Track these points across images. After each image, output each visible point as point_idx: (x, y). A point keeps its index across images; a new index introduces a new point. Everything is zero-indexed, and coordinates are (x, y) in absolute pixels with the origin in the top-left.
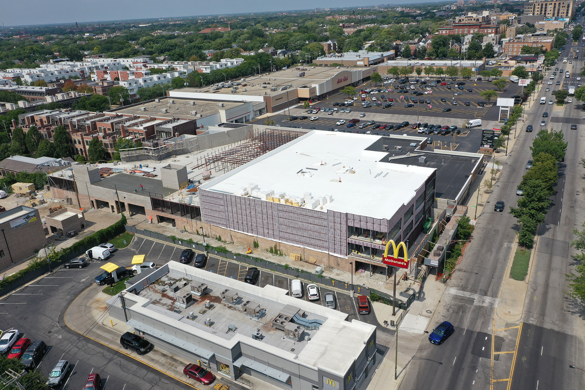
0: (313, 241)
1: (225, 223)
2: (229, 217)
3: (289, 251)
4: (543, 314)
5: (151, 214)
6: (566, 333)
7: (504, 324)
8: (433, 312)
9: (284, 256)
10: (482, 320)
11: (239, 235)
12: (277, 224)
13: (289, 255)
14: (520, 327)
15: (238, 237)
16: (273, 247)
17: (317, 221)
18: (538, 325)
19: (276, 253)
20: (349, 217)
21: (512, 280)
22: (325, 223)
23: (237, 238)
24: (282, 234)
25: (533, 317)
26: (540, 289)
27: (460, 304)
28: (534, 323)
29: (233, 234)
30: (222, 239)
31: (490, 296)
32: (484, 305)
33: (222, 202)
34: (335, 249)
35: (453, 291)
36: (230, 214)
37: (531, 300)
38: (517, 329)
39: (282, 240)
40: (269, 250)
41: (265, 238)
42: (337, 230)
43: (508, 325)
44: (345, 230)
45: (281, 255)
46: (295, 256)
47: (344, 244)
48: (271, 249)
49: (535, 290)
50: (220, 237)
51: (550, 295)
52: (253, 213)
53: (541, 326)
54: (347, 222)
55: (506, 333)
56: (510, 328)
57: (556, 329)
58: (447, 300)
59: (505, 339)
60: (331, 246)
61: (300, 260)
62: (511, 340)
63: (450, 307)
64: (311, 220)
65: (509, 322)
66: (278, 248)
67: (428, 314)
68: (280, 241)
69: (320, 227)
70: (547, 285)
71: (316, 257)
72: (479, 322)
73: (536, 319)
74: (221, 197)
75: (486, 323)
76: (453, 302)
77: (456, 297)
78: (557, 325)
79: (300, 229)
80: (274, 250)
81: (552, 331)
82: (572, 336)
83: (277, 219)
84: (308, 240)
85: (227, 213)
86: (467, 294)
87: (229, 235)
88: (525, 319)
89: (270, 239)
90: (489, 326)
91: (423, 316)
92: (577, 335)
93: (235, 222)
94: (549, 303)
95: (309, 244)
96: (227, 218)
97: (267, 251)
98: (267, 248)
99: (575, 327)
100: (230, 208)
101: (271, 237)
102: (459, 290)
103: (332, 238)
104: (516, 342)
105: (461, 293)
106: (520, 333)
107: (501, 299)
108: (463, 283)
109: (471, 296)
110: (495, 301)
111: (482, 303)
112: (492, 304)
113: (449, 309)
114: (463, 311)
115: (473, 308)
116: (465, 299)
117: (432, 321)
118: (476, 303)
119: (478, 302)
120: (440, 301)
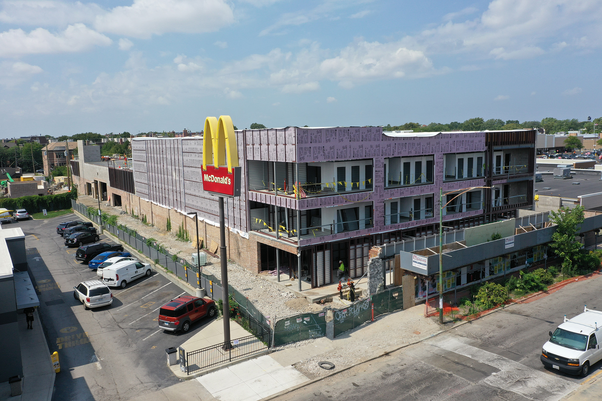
1: (148, 193)
3: (194, 231)
5: (110, 192)
8: (338, 369)
9: (189, 242)
11: (157, 211)
12: (183, 180)
15: (157, 214)
16: (181, 226)
19: (183, 236)
29: (153, 209)
32: (517, 390)
34: (234, 217)
35: (451, 344)
45: (187, 240)
47: (243, 205)
48: (180, 231)
50: (146, 217)
54: (245, 150)
58: (414, 356)
61: (200, 246)
63: (400, 371)
66: (184, 228)
76: (422, 364)
83: (182, 169)
86: (485, 357)
87: (151, 212)
91: (299, 370)
95: (211, 215)
97: (177, 235)
98: (177, 229)
101: (179, 207)
102: (471, 344)
105: (469, 352)
107: (588, 386)
108: (498, 333)
109: (493, 361)
110: (563, 388)
111: (514, 385)
112: (548, 392)
113: (392, 374)
114: (427, 388)
115: (468, 388)
116: (468, 365)
117: (310, 388)
118: (491, 380)
119: (503, 379)
120: (387, 354)
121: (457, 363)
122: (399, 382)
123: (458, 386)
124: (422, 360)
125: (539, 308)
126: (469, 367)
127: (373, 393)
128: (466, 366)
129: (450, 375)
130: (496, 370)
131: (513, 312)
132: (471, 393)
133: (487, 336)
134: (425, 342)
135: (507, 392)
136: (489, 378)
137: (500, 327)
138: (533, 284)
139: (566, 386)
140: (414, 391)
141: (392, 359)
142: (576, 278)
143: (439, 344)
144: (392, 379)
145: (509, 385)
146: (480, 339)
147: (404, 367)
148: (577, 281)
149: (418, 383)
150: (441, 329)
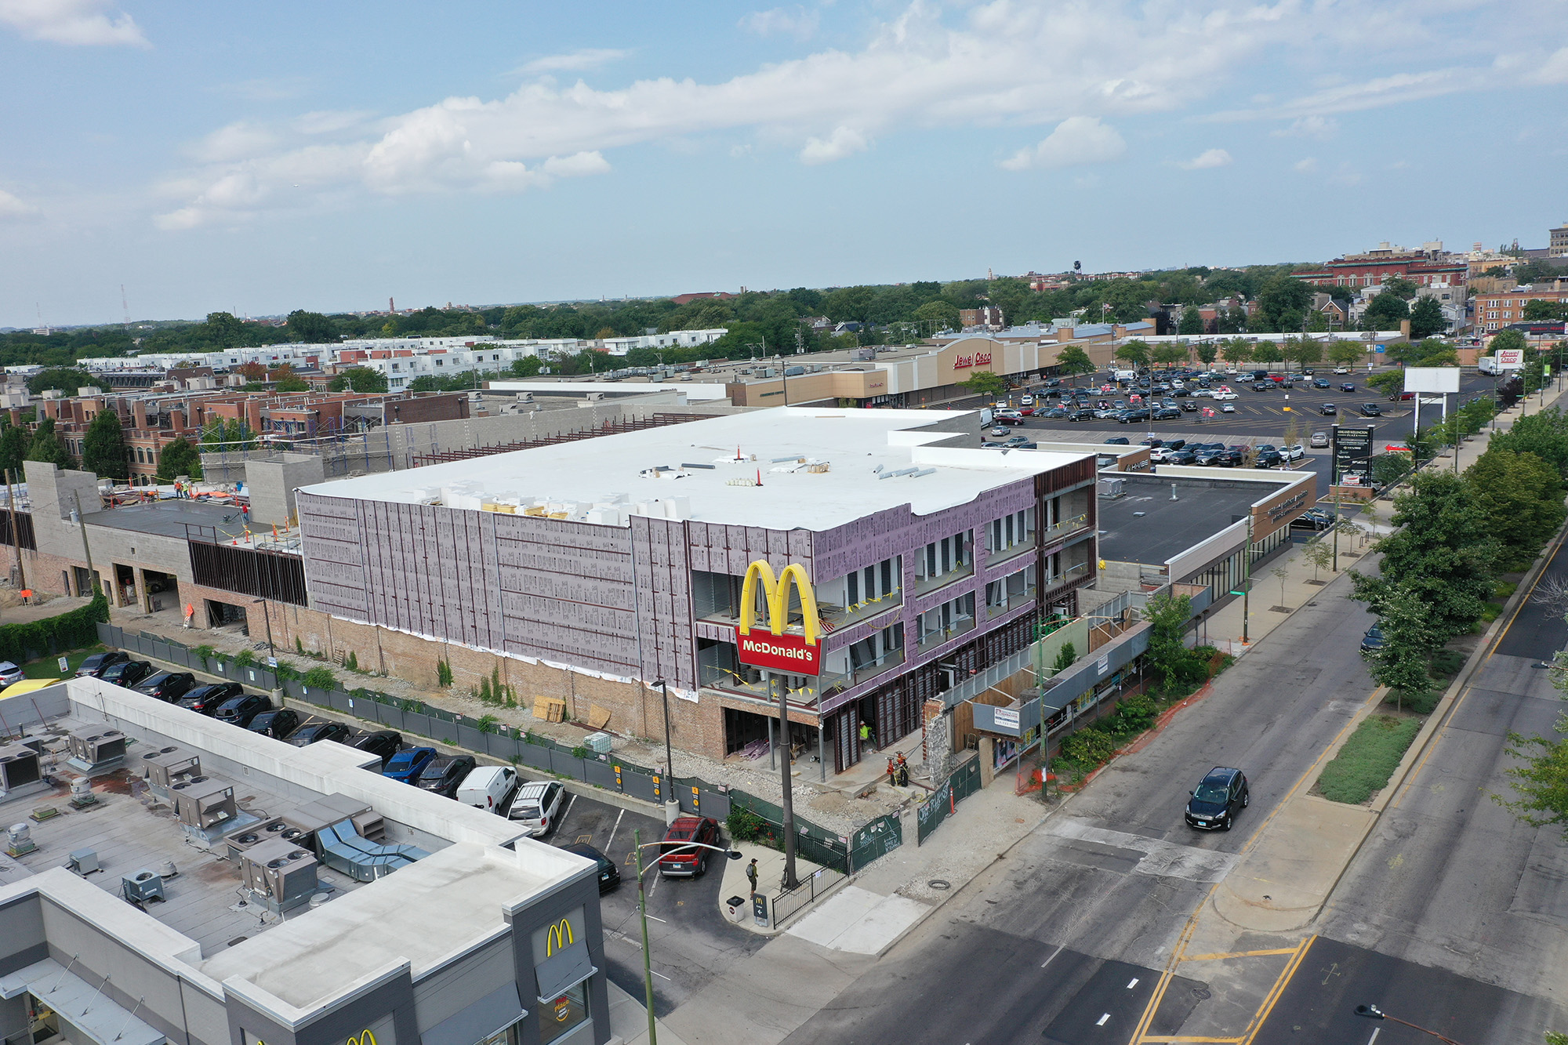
0: (596, 645)
1: (364, 607)
2: (374, 582)
3: (532, 687)
4: (1415, 914)
5: (193, 596)
6: (1502, 984)
7: (1231, 938)
8: (956, 887)
9: (518, 708)
10: (1143, 921)
11: (400, 646)
12: (497, 590)
13: (531, 704)
14: (1296, 954)
15: (399, 650)
16: (490, 678)
17: (603, 565)
18: (1381, 949)
19: (498, 700)
20: (697, 535)
21: (1321, 800)
22: (626, 568)
23: (396, 656)
24: (510, 628)
25: (1366, 920)
26: (1427, 835)
27: (1080, 866)
28: (1367, 942)
29: (385, 642)
30: (360, 664)
31: (1211, 849)
32: (1176, 873)
33: (353, 530)
34: (659, 665)
35: (1070, 828)
36: (376, 570)
37: (1380, 864)
38: (1284, 959)
39: (510, 649)
40: (480, 690)
41: (467, 646)
42: (661, 593)
43: (1245, 941)
44: (685, 591)
45: (511, 704)
46: (547, 705)
47: (685, 644)
48: (486, 687)
49: (1403, 836)
50: (353, 655)
51: (1465, 852)
52: (433, 558)
53: (1393, 953)
54: (688, 554)
55: (1225, 971)
56: (1250, 953)
57: (1461, 967)
58: (1036, 853)
59: (1214, 989)
60: (646, 657)
61: (559, 718)
62: (1240, 997)
63: (1033, 876)
64: (586, 562)
65: (1254, 933)
66: (502, 682)
67: (931, 893)
68: (507, 654)
69: (615, 585)
70: (1459, 825)
71: (608, 704)
72: (1127, 930)
73: (1378, 927)
74: (351, 512)
75: (1151, 934)
76: (1053, 861)
77: (1072, 847)
78: (1471, 955)
79: (556, 600)
80: (492, 688)
81: (1440, 975)
82: (1527, 1000)
83: (495, 569)
84: (581, 642)
85: (367, 567)
86: (1121, 839)
87: (376, 647)
88: (1330, 927)
89: (480, 649)
90: (1161, 943)
91: (909, 896)
92: (1554, 997)
93: (389, 598)
94: (1452, 878)
95: (588, 658)
96: (369, 586)
97: (474, 694)
98: (474, 682)
99: (1548, 968)
100: (374, 550)
101: (483, 643)
102: (1096, 825)
103: (649, 625)
104: (1260, 1004)
105: (1099, 836)
106: (1288, 973)
107: (1249, 855)
108: (1121, 805)
109: (1133, 843)
110: (1222, 862)
111: (1170, 868)
112: (1209, 870)
113: (1025, 881)
114: (1077, 890)
115: (1123, 881)
116: (1108, 853)
117: (939, 915)
118: (1142, 867)
119: (1155, 863)
120: (1001, 857)
121: (1094, 853)
122: (1039, 890)
123: (1110, 882)
124: (1051, 856)
125: (1155, 759)
126: (1110, 856)
127: (1019, 907)
128: (1105, 855)
129: (1094, 869)
130: (1143, 854)
131: (1124, 770)
132: (1129, 887)
133: (1110, 812)
134: (1037, 833)
135: (1166, 878)
136: (1139, 865)
137: (1119, 795)
138: (1137, 720)
139: (1226, 860)
140: (1065, 896)
141: (1011, 862)
142: (1183, 701)
143: (1056, 831)
144: (1031, 886)
145: (1165, 869)
146: (1103, 816)
147: (1033, 869)
148: (1186, 706)
149: (1064, 885)
150: (1048, 810)
